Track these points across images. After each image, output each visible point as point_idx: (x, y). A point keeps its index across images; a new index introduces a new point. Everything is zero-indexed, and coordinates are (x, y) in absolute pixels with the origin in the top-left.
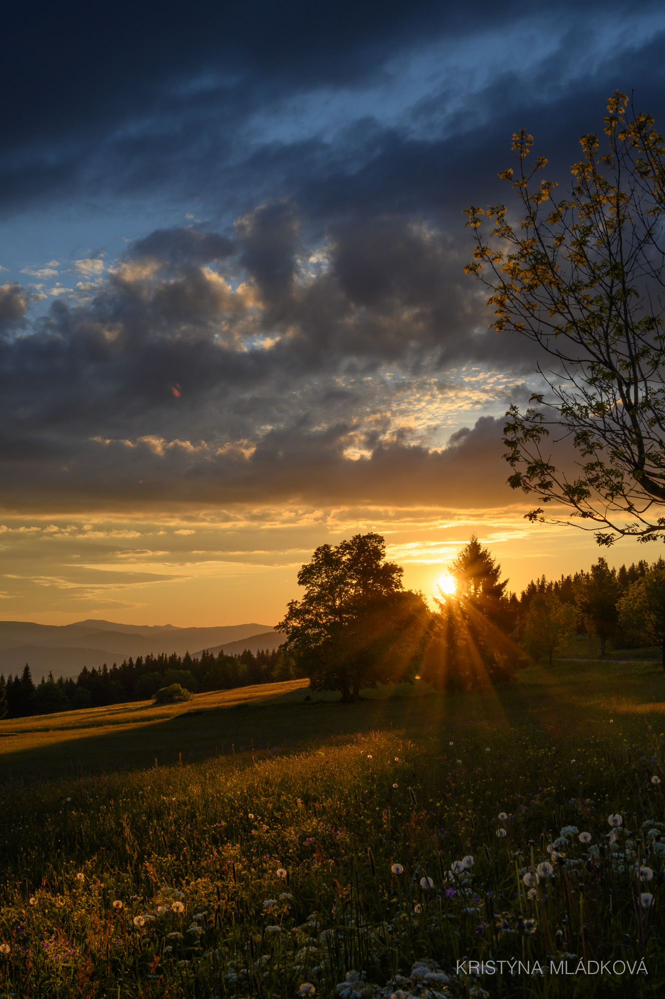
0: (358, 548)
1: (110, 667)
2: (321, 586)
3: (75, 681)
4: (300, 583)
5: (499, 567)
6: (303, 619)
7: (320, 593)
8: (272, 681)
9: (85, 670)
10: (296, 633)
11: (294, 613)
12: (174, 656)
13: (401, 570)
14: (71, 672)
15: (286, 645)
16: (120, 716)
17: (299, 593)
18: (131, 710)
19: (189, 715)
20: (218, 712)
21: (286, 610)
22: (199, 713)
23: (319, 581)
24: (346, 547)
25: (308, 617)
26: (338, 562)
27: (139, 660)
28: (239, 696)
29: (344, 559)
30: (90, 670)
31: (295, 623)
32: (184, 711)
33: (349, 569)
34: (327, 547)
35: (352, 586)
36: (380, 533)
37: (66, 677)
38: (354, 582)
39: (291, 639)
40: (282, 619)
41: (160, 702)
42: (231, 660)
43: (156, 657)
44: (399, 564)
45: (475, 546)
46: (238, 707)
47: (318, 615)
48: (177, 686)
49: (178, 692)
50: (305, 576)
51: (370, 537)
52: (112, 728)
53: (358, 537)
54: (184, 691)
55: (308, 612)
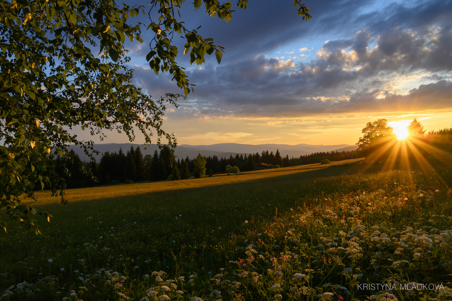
0: (379, 123)
1: (308, 155)
2: (369, 133)
3: (299, 158)
4: (362, 132)
5: (423, 127)
6: (363, 142)
7: (368, 135)
8: (351, 159)
9: (301, 156)
10: (361, 146)
11: (361, 140)
12: (324, 152)
13: (392, 128)
14: (298, 156)
15: (358, 149)
16: (313, 167)
17: (362, 135)
18: (315, 166)
19: (332, 166)
20: (339, 166)
21: (359, 140)
22: (335, 166)
23: (368, 132)
24: (376, 123)
25: (365, 141)
26: (373, 126)
27: (315, 153)
28: (344, 162)
29: (375, 126)
30: (303, 156)
31: (361, 143)
32: (330, 166)
33: (377, 129)
34: (370, 123)
35: (378, 133)
36: (386, 119)
37: (297, 157)
38: (378, 132)
39: (360, 147)
40: (358, 142)
41: (322, 164)
42: (339, 153)
43: (319, 152)
44: (391, 127)
45: (415, 121)
46: (345, 165)
47: (368, 141)
48: (327, 160)
49: (327, 161)
50: (364, 130)
51: (383, 120)
52: (312, 169)
53: (379, 120)
54: (329, 161)
55: (365, 140)
